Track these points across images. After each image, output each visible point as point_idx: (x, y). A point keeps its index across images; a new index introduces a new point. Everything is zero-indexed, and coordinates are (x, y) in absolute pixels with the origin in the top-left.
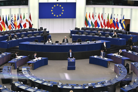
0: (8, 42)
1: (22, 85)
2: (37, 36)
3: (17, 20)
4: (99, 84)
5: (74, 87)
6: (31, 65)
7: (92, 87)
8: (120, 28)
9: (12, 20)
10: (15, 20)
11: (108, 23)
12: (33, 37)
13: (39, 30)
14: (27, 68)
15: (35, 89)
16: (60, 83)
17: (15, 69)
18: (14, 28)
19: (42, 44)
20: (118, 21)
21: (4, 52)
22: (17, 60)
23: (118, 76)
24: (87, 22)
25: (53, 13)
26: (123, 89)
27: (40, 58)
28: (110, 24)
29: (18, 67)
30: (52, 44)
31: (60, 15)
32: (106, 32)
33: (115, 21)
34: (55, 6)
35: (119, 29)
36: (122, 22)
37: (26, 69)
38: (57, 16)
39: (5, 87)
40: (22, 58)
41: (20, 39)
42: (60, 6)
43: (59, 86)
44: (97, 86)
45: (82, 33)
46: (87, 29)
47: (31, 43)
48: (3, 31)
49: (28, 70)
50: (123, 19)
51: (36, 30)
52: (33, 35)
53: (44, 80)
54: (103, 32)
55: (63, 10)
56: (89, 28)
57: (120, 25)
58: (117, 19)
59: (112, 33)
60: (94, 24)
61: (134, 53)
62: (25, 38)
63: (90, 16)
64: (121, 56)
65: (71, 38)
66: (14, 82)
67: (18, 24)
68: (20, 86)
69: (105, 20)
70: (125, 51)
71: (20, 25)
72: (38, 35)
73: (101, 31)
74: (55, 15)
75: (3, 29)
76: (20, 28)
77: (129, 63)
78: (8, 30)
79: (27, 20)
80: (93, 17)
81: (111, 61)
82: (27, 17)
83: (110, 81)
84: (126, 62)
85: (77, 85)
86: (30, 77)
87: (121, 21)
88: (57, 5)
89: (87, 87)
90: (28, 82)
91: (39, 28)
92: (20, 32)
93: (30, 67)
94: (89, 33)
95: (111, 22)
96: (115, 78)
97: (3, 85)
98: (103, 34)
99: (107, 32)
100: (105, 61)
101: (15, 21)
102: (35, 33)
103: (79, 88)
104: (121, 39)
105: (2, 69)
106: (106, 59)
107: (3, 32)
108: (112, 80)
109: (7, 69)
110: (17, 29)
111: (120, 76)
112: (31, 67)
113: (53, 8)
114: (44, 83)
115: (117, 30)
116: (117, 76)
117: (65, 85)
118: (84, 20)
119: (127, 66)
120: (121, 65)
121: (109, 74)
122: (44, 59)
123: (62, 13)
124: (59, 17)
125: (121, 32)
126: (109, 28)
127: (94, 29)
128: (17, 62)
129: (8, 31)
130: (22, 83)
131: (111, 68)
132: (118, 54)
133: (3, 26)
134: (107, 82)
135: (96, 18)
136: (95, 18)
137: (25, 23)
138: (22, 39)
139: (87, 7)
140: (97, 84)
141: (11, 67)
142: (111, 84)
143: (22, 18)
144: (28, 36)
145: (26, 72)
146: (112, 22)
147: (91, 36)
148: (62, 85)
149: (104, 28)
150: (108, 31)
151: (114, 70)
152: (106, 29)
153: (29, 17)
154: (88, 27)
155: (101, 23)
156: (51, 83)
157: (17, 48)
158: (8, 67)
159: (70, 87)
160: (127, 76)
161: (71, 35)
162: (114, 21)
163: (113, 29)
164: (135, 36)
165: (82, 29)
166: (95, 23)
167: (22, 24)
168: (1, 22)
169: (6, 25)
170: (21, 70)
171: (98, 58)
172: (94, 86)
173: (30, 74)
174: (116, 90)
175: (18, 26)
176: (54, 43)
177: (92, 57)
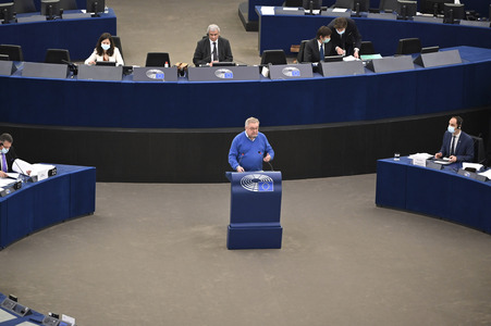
2: (23, 20)
19: (56, 72)
27: (41, 171)
30: (125, 71)
65: (250, 28)
72: (28, 11)
122: (70, 176)
147: (392, 17)
161: (254, 15)
171: (435, 166)
176: (139, 63)
177: (397, 159)
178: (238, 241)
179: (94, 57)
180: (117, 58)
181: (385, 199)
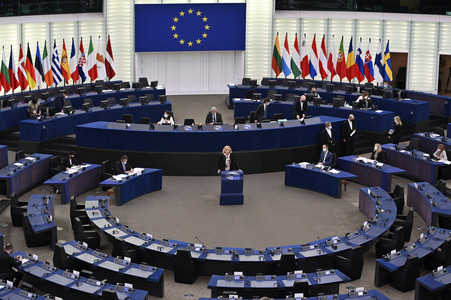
0: (44, 124)
1: (86, 251)
2: (131, 105)
3: (69, 56)
4: (312, 247)
5: (238, 256)
6: (111, 190)
7: (293, 256)
8: (378, 80)
9: (54, 57)
10: (65, 57)
11: (341, 64)
12: (118, 106)
13: (134, 85)
14: (100, 201)
15: (124, 262)
16: (198, 246)
17: (64, 202)
18: (60, 80)
19: (145, 128)
20: (370, 57)
21: (30, 154)
22: (71, 175)
23: (369, 222)
24: (277, 62)
25: (176, 36)
26: (385, 264)
27: (138, 171)
28: (348, 67)
29: (72, 198)
30: (175, 127)
31: (199, 42)
32: (334, 92)
33: (363, 57)
34: (182, 14)
35: (374, 83)
36: (382, 62)
37: (96, 203)
38: (190, 44)
39: (35, 257)
40: (84, 169)
41: (78, 112)
42: (199, 13)
43: (194, 255)
44: (307, 254)
45: (265, 94)
46: (280, 82)
47: (112, 126)
48: (27, 89)
49: (103, 207)
50: (386, 53)
51: (127, 85)
52: (118, 102)
53: (151, 236)
54: (325, 91)
55: (207, 27)
56: (286, 79)
57: (376, 69)
58: (368, 52)
59: (353, 94)
60: (299, 67)
61: (419, 153)
62: (95, 109)
63: (286, 45)
64: (381, 164)
65: (230, 108)
66: (61, 242)
67: (72, 69)
68: (79, 254)
69: (331, 55)
70: (391, 147)
71: (79, 70)
72: (134, 102)
73: (319, 90)
74: (182, 42)
75: (27, 84)
76: (79, 81)
77: (404, 185)
78: (44, 86)
79: (99, 57)
80: (296, 45)
81: (349, 180)
82: (100, 48)
83: (345, 239)
84: (395, 183)
85: (248, 252)
86: (109, 228)
87: (379, 57)
88: (190, 11)
89: (277, 258)
90: (103, 243)
91: (137, 81)
92: (79, 92)
93: (108, 198)
94: (284, 95)
95: (350, 61)
96: (362, 229)
97: (30, 251)
98: (327, 98)
99: (339, 92)
100: (331, 177)
101: (65, 60)
102: (125, 94)
103: (255, 258)
104: (379, 111)
105: (26, 204)
106: (334, 171)
107: (27, 94)
108: (351, 235)
109: (41, 203)
110: (71, 82)
111: (375, 223)
112: (113, 196)
113: (176, 20)
114: (149, 244)
115: (369, 84)
116: (365, 223)
117: (212, 252)
118: (271, 56)
119: (397, 195)
120: (380, 191)
121: (344, 216)
122: (151, 173)
123: (205, 35)
124: (196, 48)
125: (378, 90)
126: (345, 80)
127: (300, 83)
128: (69, 181)
129: (44, 91)
130: (85, 245)
131: (350, 200)
132: (372, 158)
133: (27, 76)
134: (335, 242)
135: (307, 51)
136: (302, 48)
137: (95, 66)
138: (84, 112)
139: (278, 17)
140: (305, 247)
141: (52, 196)
142: (349, 247)
143: (86, 50)
144: (103, 105)
145: (98, 211)
146: (353, 62)
147: (292, 103)
148: (204, 251)
149: (329, 79)
150: (341, 89)
151: (357, 205)
152: (336, 83)
153: (105, 47)
154: (282, 76)
155: (320, 64)
156: (171, 244)
157: (71, 141)
158: (44, 198)
159: (228, 258)
160: (395, 223)
161: (231, 102)
162: (358, 58)
163: (355, 81)
164: (420, 102)
165: (265, 81)
166: (301, 63)
167: (86, 70)
168: (22, 64)
169: (36, 72)
170: (83, 207)
171: (311, 168)
172: (298, 254)
173: (108, 219)
174: (363, 264)
175: (72, 76)
176: (181, 124)
177: (294, 165)
178: (224, 201)
179: (163, 121)
180: (171, 121)
181: (289, 182)
